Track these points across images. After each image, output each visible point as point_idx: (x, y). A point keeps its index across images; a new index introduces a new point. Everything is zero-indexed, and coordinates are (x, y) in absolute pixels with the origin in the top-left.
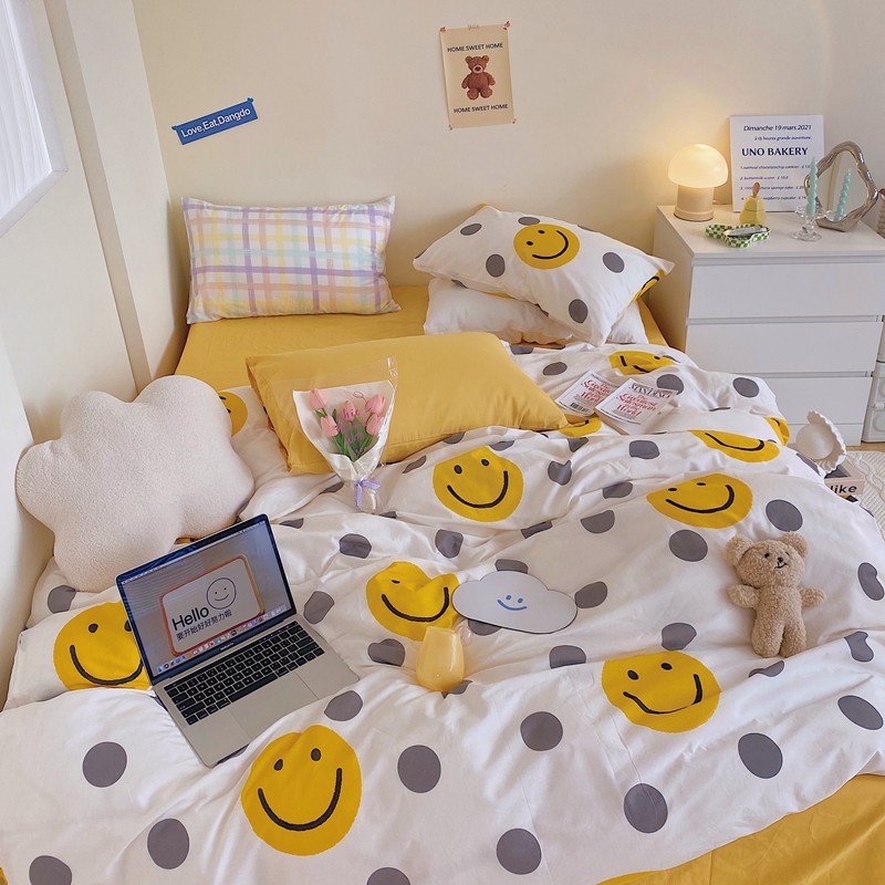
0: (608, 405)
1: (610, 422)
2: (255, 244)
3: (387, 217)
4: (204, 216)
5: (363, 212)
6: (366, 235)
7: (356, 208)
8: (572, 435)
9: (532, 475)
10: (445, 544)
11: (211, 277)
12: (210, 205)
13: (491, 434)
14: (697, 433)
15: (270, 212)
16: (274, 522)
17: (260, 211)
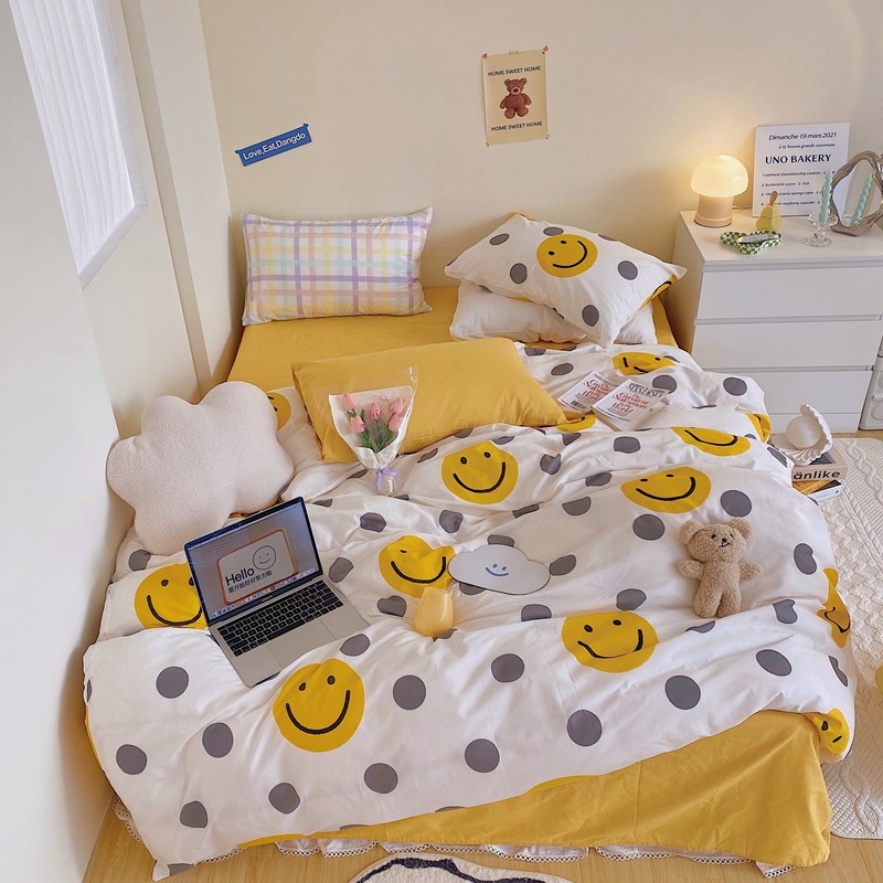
0: (603, 404)
1: (604, 419)
2: (304, 256)
3: (424, 227)
4: (261, 230)
5: (402, 224)
6: (404, 245)
7: (396, 220)
8: (567, 430)
9: (526, 465)
10: (448, 522)
11: (265, 285)
12: (267, 220)
13: (495, 430)
14: (676, 430)
15: (319, 225)
16: (308, 502)
17: (310, 225)
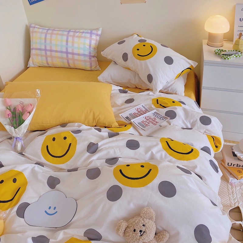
0: (136, 121)
1: (135, 128)
2: (48, 41)
3: (97, 35)
4: (34, 30)
5: (88, 33)
6: (87, 42)
7: (86, 31)
8: (113, 131)
9: (81, 146)
15: (56, 30)
17: (53, 30)
